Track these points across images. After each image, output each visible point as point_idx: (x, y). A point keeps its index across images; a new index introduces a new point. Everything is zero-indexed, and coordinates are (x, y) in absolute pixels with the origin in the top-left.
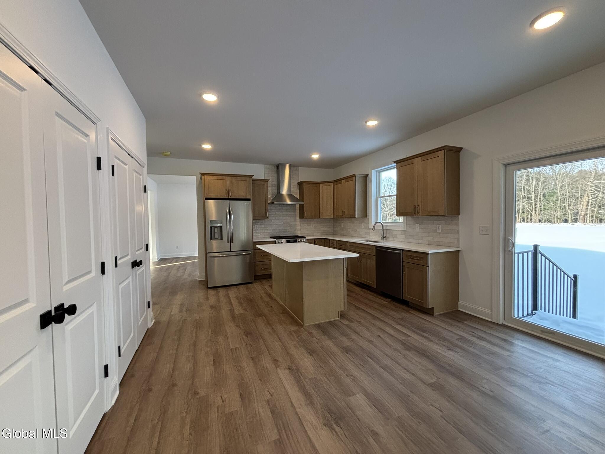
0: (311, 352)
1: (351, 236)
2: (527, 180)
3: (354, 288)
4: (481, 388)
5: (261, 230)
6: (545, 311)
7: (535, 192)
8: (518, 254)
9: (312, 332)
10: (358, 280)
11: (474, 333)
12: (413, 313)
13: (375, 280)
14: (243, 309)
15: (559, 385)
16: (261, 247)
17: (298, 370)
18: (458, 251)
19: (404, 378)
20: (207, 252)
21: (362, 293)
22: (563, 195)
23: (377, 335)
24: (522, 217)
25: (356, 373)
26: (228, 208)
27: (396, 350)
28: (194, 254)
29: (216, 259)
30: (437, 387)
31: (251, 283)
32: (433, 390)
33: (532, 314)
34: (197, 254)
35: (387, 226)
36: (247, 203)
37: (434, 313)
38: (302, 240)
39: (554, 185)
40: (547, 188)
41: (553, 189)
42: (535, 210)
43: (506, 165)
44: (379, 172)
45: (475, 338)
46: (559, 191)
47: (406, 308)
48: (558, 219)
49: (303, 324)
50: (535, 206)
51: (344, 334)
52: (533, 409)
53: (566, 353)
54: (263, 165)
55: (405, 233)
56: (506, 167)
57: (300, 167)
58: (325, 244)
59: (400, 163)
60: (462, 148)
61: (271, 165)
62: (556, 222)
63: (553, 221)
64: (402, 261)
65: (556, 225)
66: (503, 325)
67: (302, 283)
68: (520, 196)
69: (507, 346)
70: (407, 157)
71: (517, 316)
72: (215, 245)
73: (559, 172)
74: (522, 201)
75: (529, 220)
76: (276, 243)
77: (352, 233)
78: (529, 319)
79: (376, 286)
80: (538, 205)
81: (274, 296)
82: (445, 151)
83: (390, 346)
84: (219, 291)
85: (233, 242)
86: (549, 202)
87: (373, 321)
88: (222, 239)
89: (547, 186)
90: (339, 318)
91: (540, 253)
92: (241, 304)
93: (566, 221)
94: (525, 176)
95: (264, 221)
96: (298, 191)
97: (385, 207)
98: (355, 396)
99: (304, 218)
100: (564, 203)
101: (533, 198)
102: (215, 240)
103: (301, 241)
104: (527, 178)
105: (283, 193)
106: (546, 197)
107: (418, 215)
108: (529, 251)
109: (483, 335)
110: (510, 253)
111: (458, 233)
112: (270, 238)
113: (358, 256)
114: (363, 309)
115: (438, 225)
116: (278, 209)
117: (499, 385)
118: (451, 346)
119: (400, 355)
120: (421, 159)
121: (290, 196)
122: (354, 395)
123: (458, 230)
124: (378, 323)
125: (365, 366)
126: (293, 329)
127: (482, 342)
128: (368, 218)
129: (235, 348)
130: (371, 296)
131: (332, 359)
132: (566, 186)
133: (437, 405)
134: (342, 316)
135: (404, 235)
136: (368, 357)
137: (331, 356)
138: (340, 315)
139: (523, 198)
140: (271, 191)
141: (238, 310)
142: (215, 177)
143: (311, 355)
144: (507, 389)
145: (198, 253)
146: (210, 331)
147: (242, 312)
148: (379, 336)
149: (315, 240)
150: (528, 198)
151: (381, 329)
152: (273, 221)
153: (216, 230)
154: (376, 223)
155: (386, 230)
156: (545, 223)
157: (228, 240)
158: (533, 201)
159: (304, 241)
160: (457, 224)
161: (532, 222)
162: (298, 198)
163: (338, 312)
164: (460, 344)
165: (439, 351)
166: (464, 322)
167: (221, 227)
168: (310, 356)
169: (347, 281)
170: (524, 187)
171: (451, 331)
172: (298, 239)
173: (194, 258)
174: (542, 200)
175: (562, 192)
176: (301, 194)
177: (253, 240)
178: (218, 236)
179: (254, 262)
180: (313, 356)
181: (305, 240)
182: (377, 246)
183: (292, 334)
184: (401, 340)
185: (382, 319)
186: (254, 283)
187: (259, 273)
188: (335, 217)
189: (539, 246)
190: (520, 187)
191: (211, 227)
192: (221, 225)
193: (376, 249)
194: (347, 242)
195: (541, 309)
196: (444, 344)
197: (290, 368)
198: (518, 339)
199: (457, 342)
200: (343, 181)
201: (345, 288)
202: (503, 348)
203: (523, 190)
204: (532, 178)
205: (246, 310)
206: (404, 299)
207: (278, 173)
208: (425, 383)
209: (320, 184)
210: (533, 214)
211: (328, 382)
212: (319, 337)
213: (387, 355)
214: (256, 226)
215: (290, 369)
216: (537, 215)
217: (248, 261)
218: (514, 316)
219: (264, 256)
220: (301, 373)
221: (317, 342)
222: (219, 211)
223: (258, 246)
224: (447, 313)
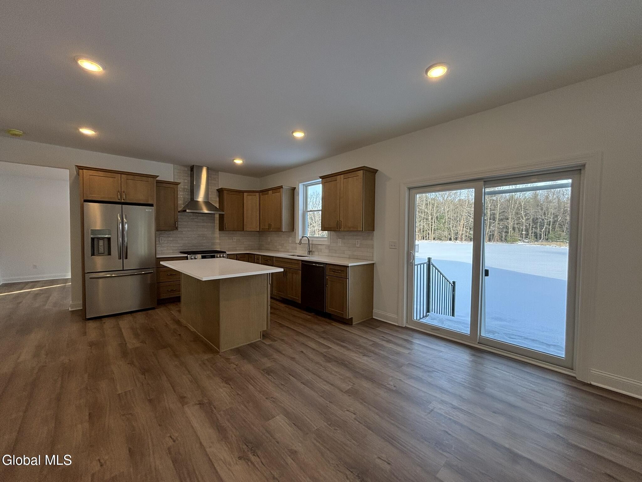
0: (227, 380)
1: (278, 251)
2: (426, 204)
3: (279, 305)
4: (387, 385)
5: (167, 243)
6: (435, 313)
7: (431, 215)
8: (417, 265)
9: (229, 358)
10: (283, 297)
11: (384, 337)
12: (335, 325)
13: (300, 295)
14: (141, 341)
15: (441, 371)
16: (167, 264)
17: (210, 403)
18: (373, 264)
19: (324, 390)
20: (86, 272)
21: (287, 309)
22: (449, 218)
23: (300, 351)
24: (422, 235)
25: (277, 394)
26: (120, 215)
27: (317, 363)
28: (65, 276)
29: (100, 280)
30: (353, 393)
31: (153, 309)
32: (349, 396)
33: (426, 316)
34: (69, 276)
35: (312, 240)
36: (148, 209)
37: (353, 322)
38: (222, 256)
39: (443, 209)
40: (439, 212)
41: (443, 213)
42: (431, 230)
43: (410, 189)
44: (306, 187)
45: (384, 342)
46: (446, 215)
47: (328, 321)
48: (446, 237)
49: (219, 350)
50: (431, 226)
51: (266, 355)
52: (423, 394)
53: (446, 344)
54: (172, 165)
55: (328, 247)
56: (409, 190)
57: (221, 171)
58: (248, 259)
59: (325, 179)
60: (378, 170)
61: (183, 166)
62: (444, 240)
63: (442, 239)
64: (326, 275)
65: (444, 242)
66: (406, 328)
67: (218, 305)
68: (421, 217)
69: (408, 346)
70: (332, 173)
71: (416, 319)
72: (99, 262)
73: (446, 199)
74: (423, 222)
75: (427, 238)
76: (187, 259)
77: (278, 248)
78: (424, 321)
79: (301, 301)
80: (433, 226)
81: (184, 321)
82: (364, 171)
83: (312, 360)
84: (104, 323)
85: (126, 258)
86: (440, 223)
87: (297, 338)
88: (109, 254)
89: (439, 210)
90: (261, 338)
91: (432, 264)
92: (137, 336)
93: (450, 239)
94: (425, 201)
95: (171, 232)
96: (218, 199)
97: (313, 223)
98: (275, 418)
99: (225, 230)
100: (450, 224)
101: (430, 220)
102: (100, 255)
103: (220, 257)
104: (426, 202)
105: (199, 200)
106: (438, 219)
107: (340, 230)
108: (425, 263)
109: (390, 338)
110: (411, 264)
111: (373, 248)
112: (180, 253)
113: (283, 271)
114: (286, 326)
115: (357, 240)
116: (191, 219)
117: (400, 380)
118: (366, 352)
119: (321, 368)
120: (344, 176)
121: (208, 204)
122: (273, 418)
123: (373, 245)
124: (302, 339)
125: (286, 385)
126: (206, 358)
127: (390, 344)
128: (295, 233)
129: (125, 392)
130: (296, 312)
131: (251, 384)
132: (450, 211)
133: (352, 409)
134: (264, 336)
135: (328, 249)
136: (290, 375)
137: (250, 381)
138: (263, 335)
139: (423, 219)
140: (182, 197)
141: (132, 343)
142: (101, 174)
143: (227, 383)
144: (406, 382)
145: (70, 274)
146: (86, 376)
147: (138, 345)
148: (302, 352)
149: (237, 255)
150: (427, 219)
151: (303, 344)
152: (184, 232)
153: (101, 243)
154: (303, 237)
155: (312, 244)
156: (438, 241)
157: (120, 255)
158: (430, 222)
159: (223, 257)
160: (372, 239)
161: (429, 240)
162: (218, 207)
163: (261, 332)
164: (373, 349)
165: (356, 358)
166: (377, 329)
167: (109, 239)
168: (226, 385)
169: (271, 298)
170: (424, 210)
171: (366, 338)
172: (216, 254)
173: (66, 281)
174: (436, 221)
175: (449, 216)
176: (221, 202)
177: (156, 256)
178: (104, 251)
179: (157, 283)
180: (229, 384)
181: (225, 256)
182: (302, 261)
183: (204, 364)
184: (322, 352)
185: (305, 334)
186: (157, 308)
187: (164, 296)
188: (261, 230)
189: (431, 258)
190: (422, 210)
191: (93, 239)
192: (110, 236)
193: (302, 263)
194: (273, 257)
195: (432, 311)
196: (360, 351)
197: (201, 402)
198: (416, 338)
199: (370, 347)
200: (269, 191)
201: (268, 305)
202: (405, 347)
203: (423, 212)
204: (429, 203)
205: (143, 342)
206: (326, 312)
207: (192, 176)
208: (342, 391)
209: (245, 193)
210: (430, 233)
211: (246, 410)
212: (237, 363)
213: (308, 370)
214: (160, 238)
215: (201, 404)
216: (433, 234)
217: (149, 282)
218: (414, 319)
219: (171, 275)
220: (214, 406)
221: (235, 368)
222: (106, 218)
223: (162, 263)
224: (363, 322)
